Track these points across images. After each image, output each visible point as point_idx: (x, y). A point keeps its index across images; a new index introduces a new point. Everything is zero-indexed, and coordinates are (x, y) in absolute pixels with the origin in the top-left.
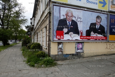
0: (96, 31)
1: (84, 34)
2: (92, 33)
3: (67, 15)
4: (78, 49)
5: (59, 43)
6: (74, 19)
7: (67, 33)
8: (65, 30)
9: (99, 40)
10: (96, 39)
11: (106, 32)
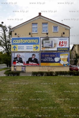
0: (32, 61)
1: (25, 63)
2: (30, 62)
3: (17, 56)
4: (23, 69)
5: (14, 67)
6: (20, 57)
7: (18, 63)
8: (17, 62)
9: (34, 65)
10: (32, 65)
11: (38, 62)
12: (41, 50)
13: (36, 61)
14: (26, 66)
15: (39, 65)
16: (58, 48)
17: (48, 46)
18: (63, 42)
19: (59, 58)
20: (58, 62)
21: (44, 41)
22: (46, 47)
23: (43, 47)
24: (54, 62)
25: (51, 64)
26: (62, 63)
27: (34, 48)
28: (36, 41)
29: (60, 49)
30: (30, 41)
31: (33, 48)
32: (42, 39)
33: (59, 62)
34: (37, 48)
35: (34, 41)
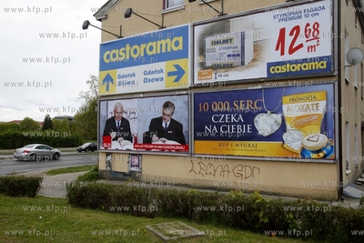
0: (162, 133)
1: (141, 140)
2: (155, 137)
3: (115, 111)
4: (132, 166)
8: (113, 135)
9: (170, 151)
10: (163, 150)
11: (185, 135)
12: (196, 82)
13: (175, 131)
14: (142, 151)
15: (187, 148)
16: (269, 65)
17: (226, 60)
18: (297, 28)
19: (278, 117)
20: (271, 138)
21: (208, 40)
22: (215, 67)
23: (203, 65)
24: (254, 136)
25: (240, 149)
26: (293, 140)
27: (170, 74)
28: (177, 44)
29: (282, 69)
30: (157, 47)
31: (164, 75)
32: (198, 30)
33: (276, 136)
34: (179, 73)
35: (170, 45)
